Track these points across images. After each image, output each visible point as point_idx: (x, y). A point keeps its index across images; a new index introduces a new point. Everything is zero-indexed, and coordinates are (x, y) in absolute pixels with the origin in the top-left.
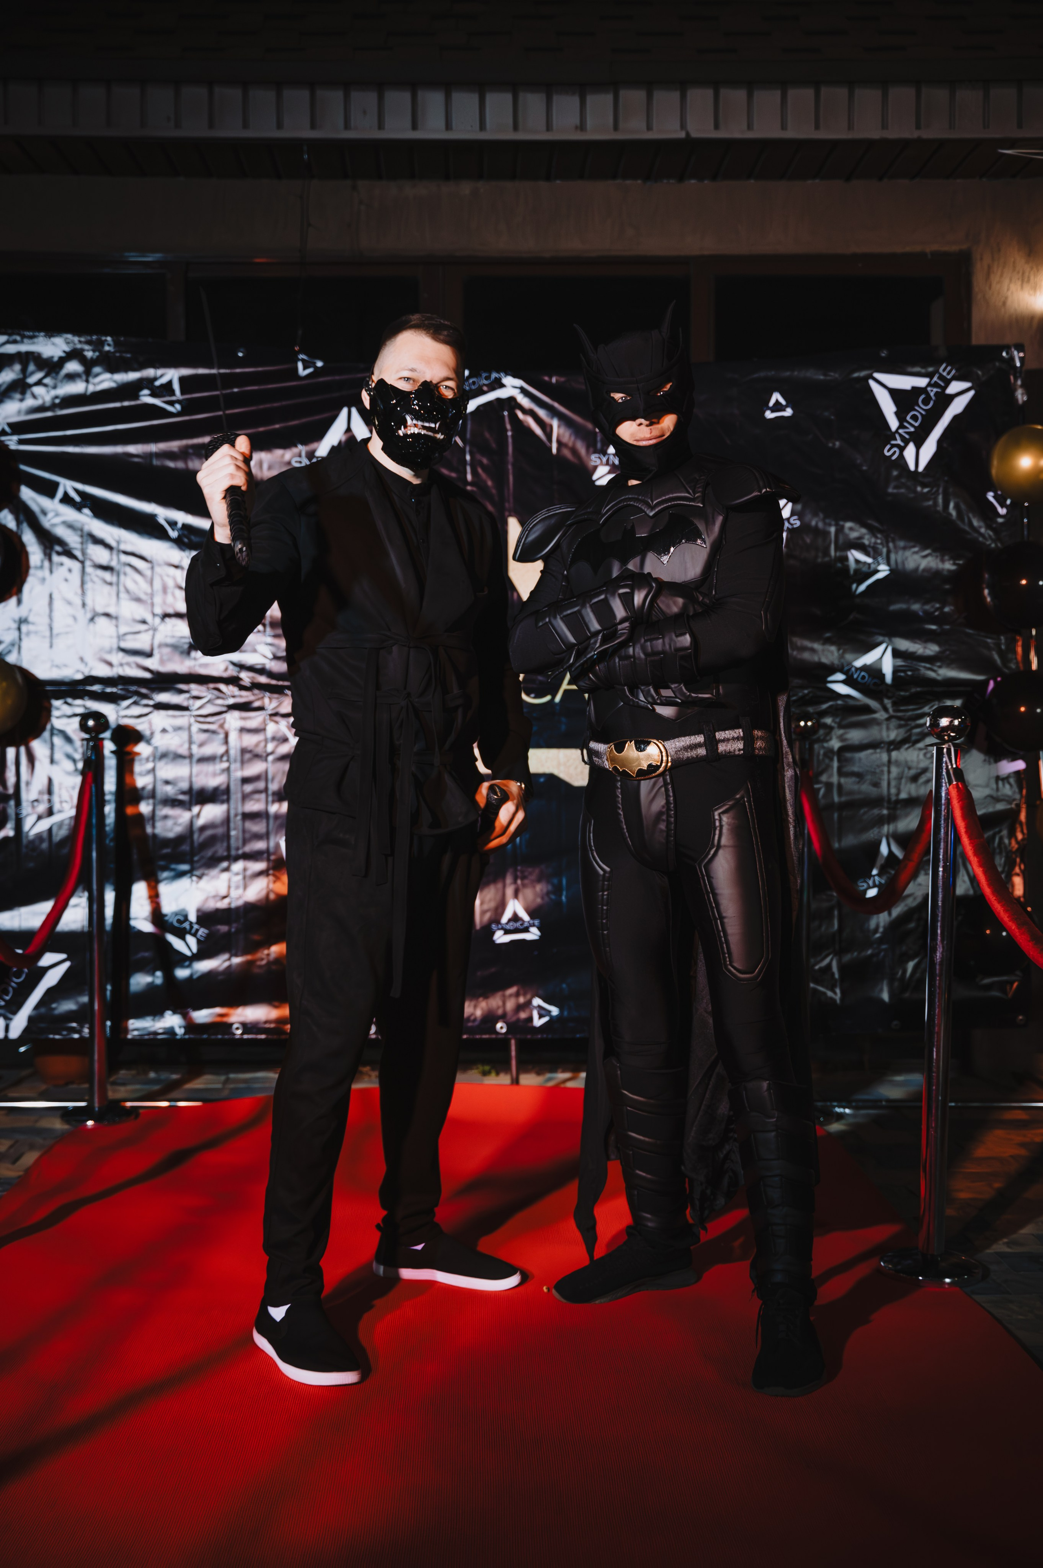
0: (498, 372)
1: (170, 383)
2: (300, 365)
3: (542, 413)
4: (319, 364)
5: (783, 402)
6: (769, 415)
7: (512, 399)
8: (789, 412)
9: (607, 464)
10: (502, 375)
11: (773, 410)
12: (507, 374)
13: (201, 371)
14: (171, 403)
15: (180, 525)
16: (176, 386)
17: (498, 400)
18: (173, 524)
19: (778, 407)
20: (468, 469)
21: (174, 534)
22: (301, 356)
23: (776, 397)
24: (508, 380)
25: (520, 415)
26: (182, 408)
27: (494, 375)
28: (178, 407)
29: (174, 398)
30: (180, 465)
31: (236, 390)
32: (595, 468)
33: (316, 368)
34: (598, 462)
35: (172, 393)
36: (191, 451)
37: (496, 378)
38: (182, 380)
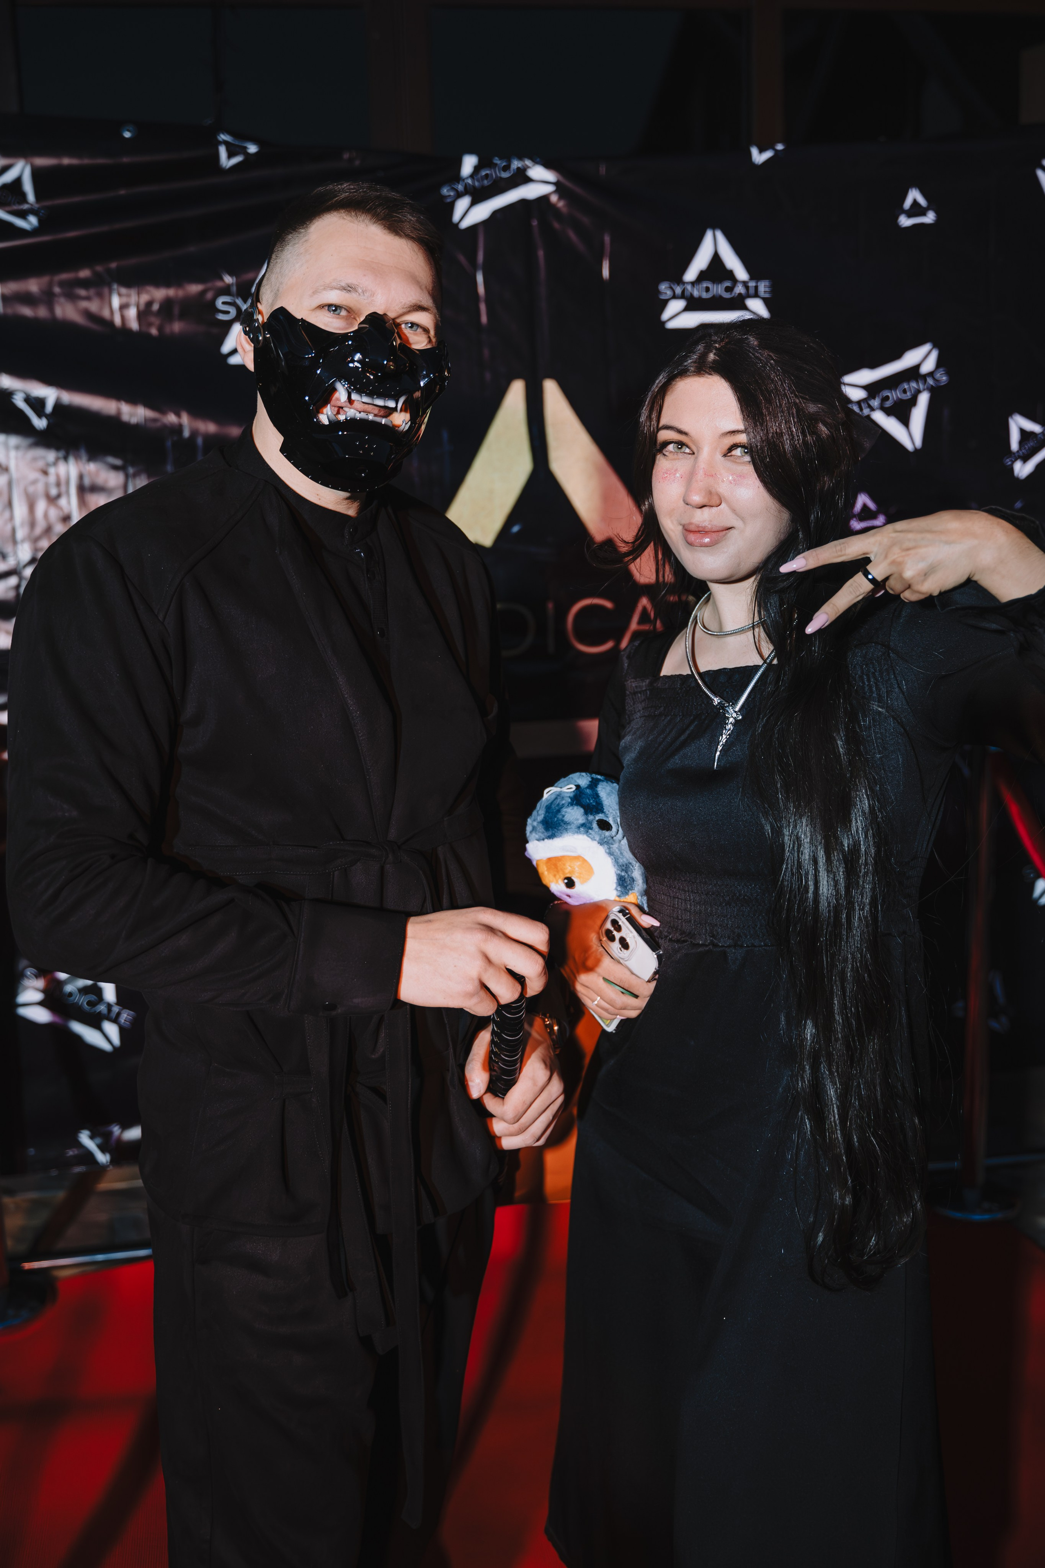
0: (520, 158)
1: (18, 181)
2: (223, 151)
3: (586, 220)
4: (253, 149)
5: (922, 201)
6: (905, 222)
7: (544, 199)
8: (930, 218)
9: (682, 296)
10: (528, 162)
11: (910, 214)
12: (536, 162)
13: (66, 161)
14: (23, 215)
15: (49, 407)
16: (28, 187)
17: (523, 202)
18: (37, 404)
19: (916, 210)
20: (483, 307)
21: (40, 423)
22: (223, 137)
23: (914, 195)
24: (537, 172)
25: (556, 225)
26: (40, 221)
27: (516, 164)
28: (33, 220)
29: (25, 207)
30: (42, 312)
31: (122, 192)
32: (665, 303)
33: (247, 155)
34: (669, 293)
35: (23, 197)
36: (57, 290)
37: (518, 168)
38: (38, 175)
